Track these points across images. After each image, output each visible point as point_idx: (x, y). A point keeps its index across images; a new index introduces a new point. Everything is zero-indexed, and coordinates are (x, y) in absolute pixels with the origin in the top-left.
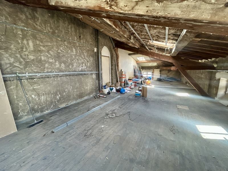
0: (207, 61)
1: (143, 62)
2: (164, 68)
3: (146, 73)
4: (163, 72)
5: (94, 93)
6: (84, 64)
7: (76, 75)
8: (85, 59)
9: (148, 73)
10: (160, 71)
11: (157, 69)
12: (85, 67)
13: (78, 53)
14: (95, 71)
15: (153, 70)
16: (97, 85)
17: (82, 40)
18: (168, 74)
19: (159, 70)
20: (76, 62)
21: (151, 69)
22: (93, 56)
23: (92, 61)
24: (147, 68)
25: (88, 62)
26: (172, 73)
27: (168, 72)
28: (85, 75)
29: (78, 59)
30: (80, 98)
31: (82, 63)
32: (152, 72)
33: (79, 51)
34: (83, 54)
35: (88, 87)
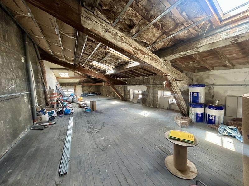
0: (120, 79)
1: (65, 78)
2: (86, 84)
3: (67, 90)
4: (85, 88)
5: (29, 126)
6: (13, 81)
7: (6, 100)
8: (14, 72)
9: (69, 90)
10: (82, 87)
11: (78, 85)
12: (15, 86)
13: (6, 63)
14: (26, 92)
15: (74, 86)
16: (30, 112)
17: (7, 43)
18: (89, 90)
19: (80, 86)
20: (4, 78)
21: (72, 85)
22: (21, 69)
23: (21, 76)
24: (67, 85)
25: (17, 77)
26: (92, 89)
27: (89, 88)
28: (16, 97)
29: (5, 73)
30: (14, 139)
31: (12, 79)
32: (74, 89)
33: (6, 59)
34: (11, 65)
35: (22, 117)
